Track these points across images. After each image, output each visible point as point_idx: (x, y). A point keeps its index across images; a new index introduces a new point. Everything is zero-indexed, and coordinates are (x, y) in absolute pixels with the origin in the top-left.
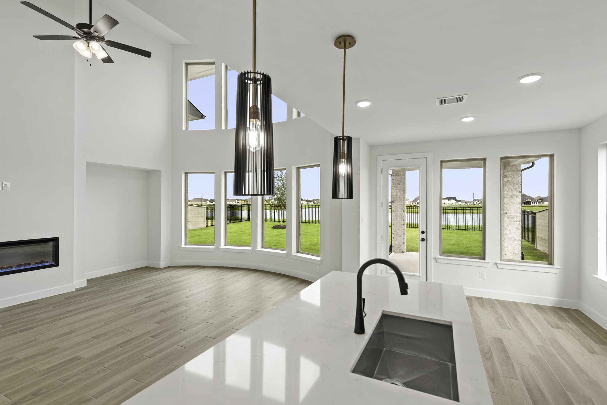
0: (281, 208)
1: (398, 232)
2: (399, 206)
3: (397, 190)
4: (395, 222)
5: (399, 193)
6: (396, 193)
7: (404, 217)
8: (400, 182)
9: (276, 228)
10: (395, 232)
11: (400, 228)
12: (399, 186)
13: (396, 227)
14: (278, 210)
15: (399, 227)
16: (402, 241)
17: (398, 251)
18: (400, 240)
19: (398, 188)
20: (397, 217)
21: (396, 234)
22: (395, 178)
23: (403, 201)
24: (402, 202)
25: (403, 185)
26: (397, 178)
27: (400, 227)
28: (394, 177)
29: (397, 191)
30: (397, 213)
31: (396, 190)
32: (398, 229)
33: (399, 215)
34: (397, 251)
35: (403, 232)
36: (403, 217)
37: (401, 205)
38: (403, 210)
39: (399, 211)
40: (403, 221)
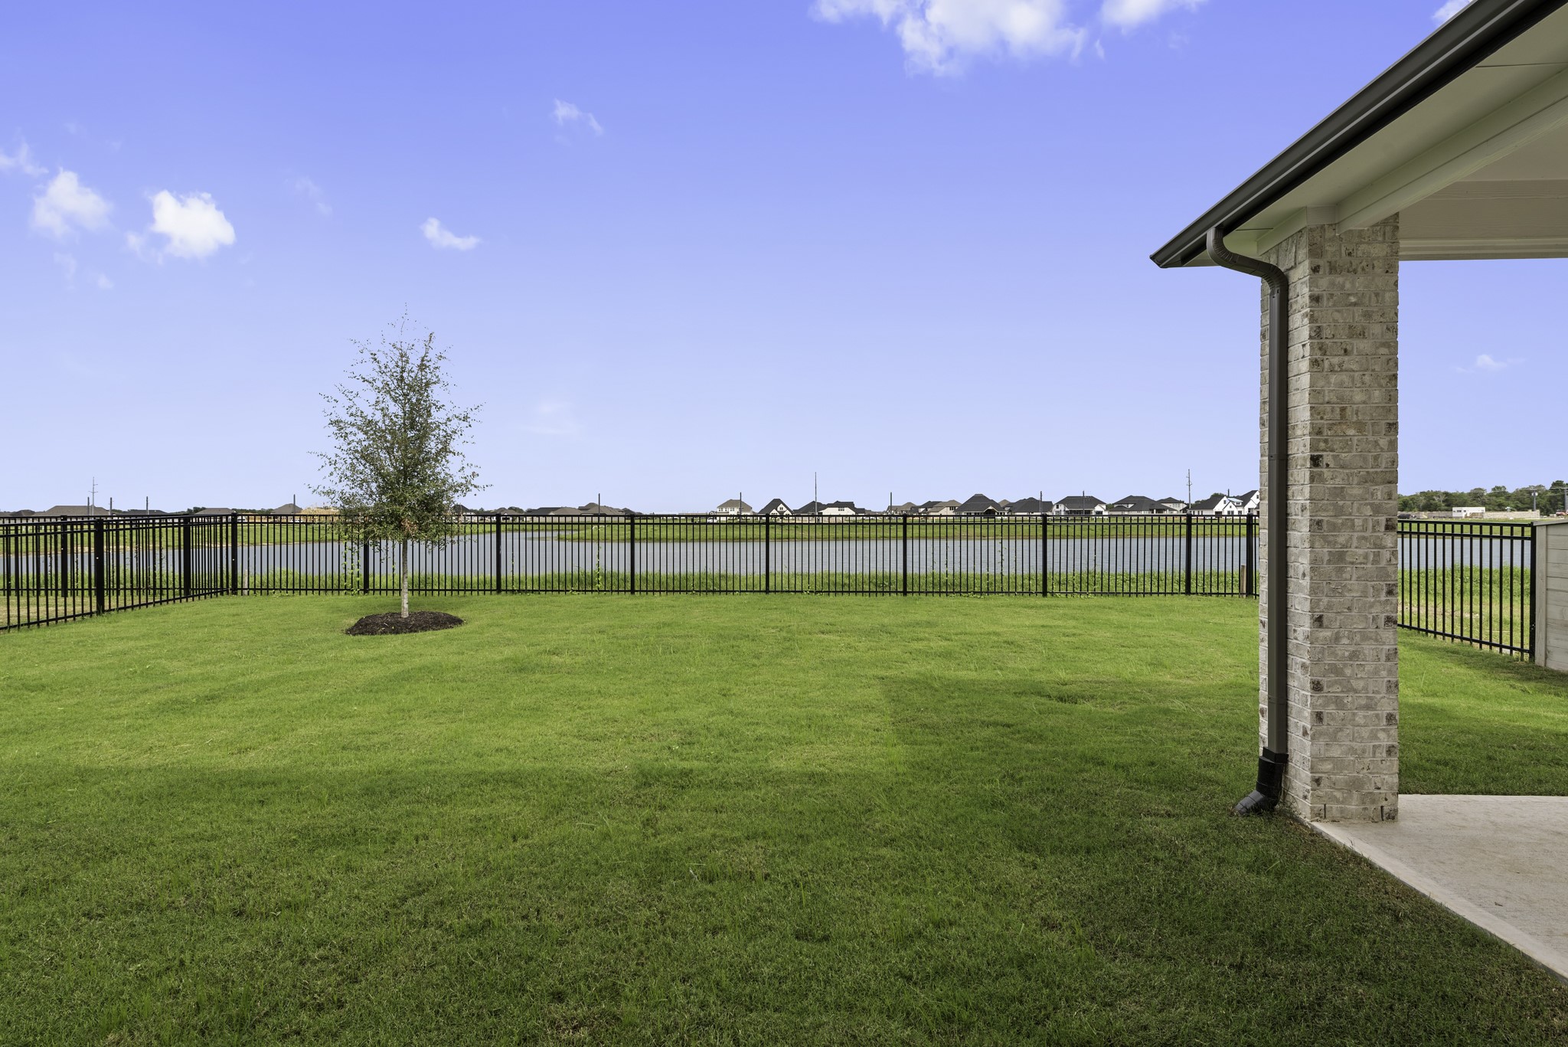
0: (400, 527)
1: (1348, 672)
2: (1356, 491)
3: (1344, 377)
4: (1329, 607)
5: (1359, 397)
6: (1341, 399)
7: (1390, 569)
8: (1368, 315)
9: (373, 633)
10: (1333, 677)
11: (1368, 648)
12: (1363, 345)
13: (1337, 638)
14: (384, 542)
15: (1358, 638)
16: (1382, 735)
17: (1353, 806)
18: (1365, 732)
19: (1350, 362)
20: (1340, 570)
21: (1337, 688)
22: (1332, 284)
23: (1386, 455)
24: (1376, 458)
25: (1389, 336)
26: (1342, 287)
27: (1365, 638)
28: (1324, 282)
29: (1341, 384)
30: (1342, 540)
31: (1333, 378)
32: (1354, 656)
33: (1357, 552)
34: (1342, 811)
35: (1384, 673)
36: (1383, 563)
37: (1374, 482)
38: (1383, 519)
39: (1358, 522)
40: (1383, 597)
